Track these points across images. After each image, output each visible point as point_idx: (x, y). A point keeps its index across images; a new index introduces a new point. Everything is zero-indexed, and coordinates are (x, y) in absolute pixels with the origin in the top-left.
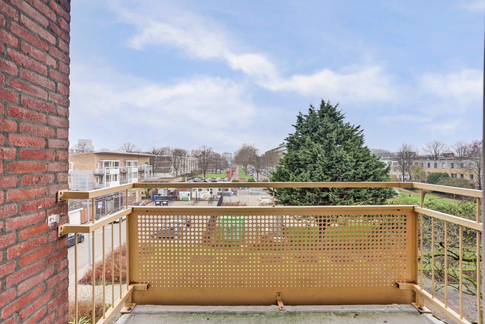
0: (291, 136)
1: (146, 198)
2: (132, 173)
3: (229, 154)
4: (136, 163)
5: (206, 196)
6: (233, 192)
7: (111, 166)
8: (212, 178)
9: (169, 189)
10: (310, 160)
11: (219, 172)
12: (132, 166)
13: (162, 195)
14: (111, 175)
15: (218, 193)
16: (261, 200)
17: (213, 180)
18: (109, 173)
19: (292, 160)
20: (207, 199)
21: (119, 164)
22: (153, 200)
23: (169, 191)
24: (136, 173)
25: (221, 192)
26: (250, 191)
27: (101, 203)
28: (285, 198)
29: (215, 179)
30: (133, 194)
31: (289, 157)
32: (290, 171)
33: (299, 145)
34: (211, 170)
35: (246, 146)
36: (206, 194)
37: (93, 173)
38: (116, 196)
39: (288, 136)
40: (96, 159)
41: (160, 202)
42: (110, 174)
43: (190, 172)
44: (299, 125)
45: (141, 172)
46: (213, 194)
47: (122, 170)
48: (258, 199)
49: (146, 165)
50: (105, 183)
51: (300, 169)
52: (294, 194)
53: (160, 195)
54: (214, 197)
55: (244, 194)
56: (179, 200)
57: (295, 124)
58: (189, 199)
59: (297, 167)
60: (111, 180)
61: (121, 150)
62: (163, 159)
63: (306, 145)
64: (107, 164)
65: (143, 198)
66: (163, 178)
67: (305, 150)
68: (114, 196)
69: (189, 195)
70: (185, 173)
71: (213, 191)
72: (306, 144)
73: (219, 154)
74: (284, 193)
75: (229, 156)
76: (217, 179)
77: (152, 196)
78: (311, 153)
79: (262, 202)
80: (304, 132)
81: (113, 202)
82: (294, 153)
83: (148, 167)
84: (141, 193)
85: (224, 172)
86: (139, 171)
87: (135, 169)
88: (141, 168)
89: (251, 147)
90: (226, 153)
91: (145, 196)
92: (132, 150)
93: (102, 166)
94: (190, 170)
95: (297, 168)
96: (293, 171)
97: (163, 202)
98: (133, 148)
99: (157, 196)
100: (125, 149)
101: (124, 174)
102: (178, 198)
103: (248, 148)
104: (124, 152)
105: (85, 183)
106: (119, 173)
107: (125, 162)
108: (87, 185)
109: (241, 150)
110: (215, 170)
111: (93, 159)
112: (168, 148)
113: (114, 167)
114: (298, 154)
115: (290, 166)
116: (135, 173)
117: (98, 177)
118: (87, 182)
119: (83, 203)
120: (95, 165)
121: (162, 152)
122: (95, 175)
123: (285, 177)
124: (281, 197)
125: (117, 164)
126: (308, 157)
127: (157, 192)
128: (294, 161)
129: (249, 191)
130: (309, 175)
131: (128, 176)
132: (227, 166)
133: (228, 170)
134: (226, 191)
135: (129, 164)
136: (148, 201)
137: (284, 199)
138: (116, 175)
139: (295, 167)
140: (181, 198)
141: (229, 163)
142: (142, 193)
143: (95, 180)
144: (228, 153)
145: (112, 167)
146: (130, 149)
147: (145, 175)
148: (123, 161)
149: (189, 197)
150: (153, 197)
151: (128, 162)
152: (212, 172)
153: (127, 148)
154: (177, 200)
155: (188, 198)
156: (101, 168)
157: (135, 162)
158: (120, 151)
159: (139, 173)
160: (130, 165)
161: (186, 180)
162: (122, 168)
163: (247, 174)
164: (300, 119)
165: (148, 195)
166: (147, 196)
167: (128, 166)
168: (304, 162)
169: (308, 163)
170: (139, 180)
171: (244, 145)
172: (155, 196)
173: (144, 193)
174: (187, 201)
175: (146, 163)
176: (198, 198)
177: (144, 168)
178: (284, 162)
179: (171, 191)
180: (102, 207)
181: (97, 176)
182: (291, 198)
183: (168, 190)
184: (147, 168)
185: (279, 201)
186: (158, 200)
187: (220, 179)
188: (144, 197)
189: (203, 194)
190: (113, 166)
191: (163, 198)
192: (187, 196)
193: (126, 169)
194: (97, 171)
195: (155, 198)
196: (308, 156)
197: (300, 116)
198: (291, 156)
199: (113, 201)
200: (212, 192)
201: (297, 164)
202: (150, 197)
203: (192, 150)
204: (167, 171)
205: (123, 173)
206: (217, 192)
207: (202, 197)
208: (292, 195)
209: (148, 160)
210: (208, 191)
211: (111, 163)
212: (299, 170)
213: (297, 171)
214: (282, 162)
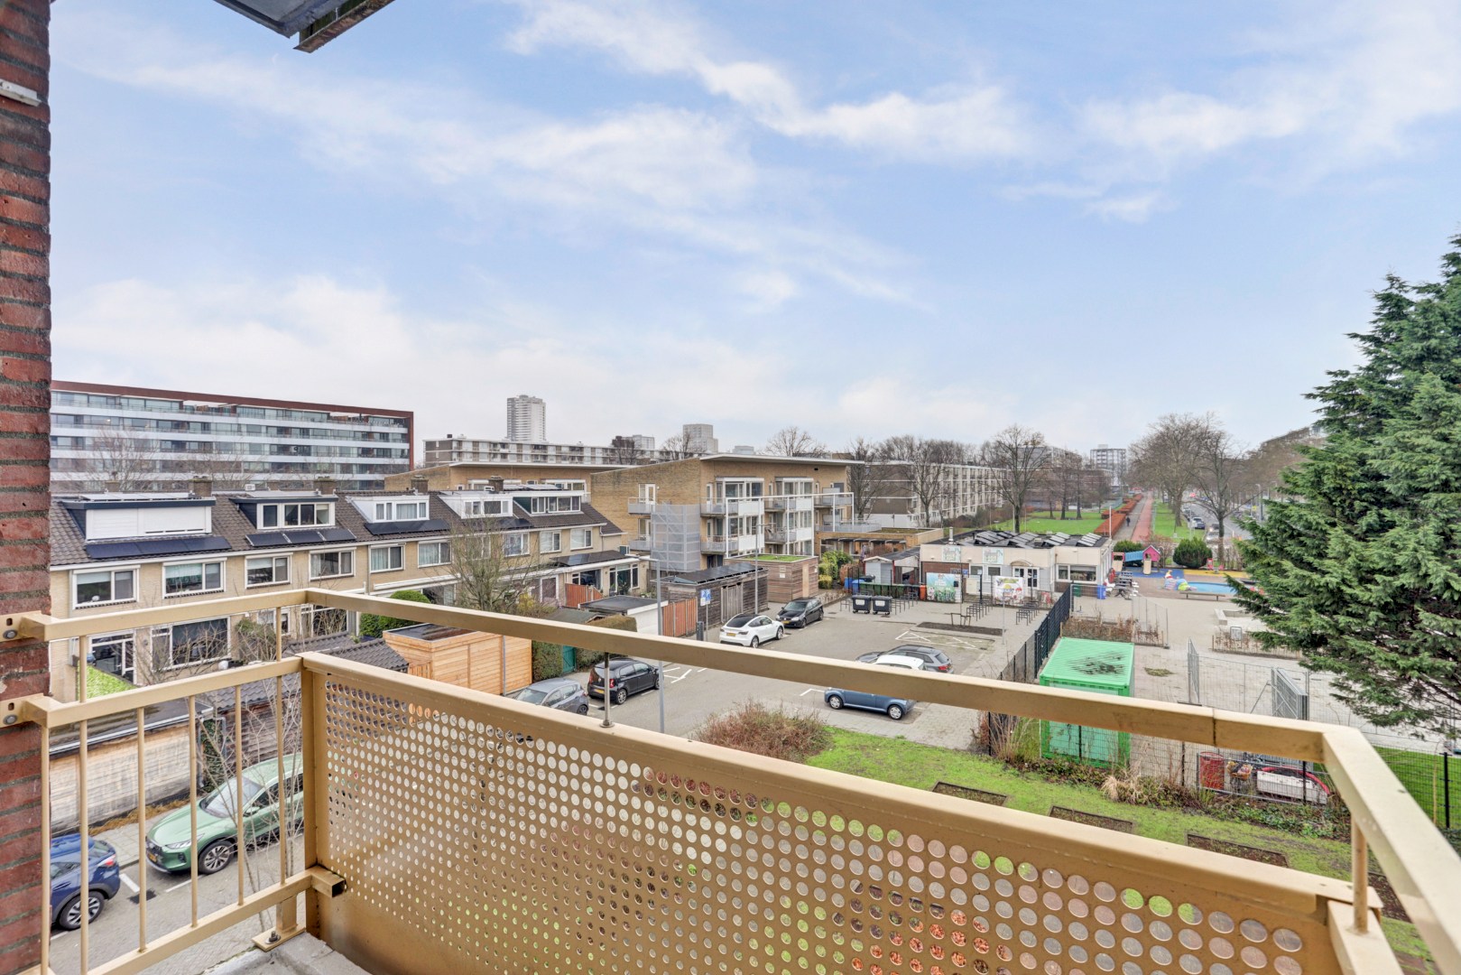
0: (1340, 378)
1: (832, 587)
2: (797, 513)
3: (1115, 453)
4: (808, 486)
5: (1014, 593)
6: (1113, 585)
7: (741, 495)
8: (1041, 535)
9: (897, 563)
10: (1436, 477)
11: (1075, 515)
12: (799, 495)
13: (878, 581)
14: (741, 519)
15: (1056, 583)
16: (1225, 623)
17: (1039, 540)
18: (736, 514)
19: (1342, 474)
20: (1016, 602)
21: (764, 489)
22: (850, 592)
23: (897, 569)
24: (810, 512)
25: (1069, 581)
26: (1185, 585)
27: (708, 592)
28: (1305, 625)
29: (1049, 538)
30: (794, 573)
31: (1328, 464)
32: (1333, 520)
33: (1381, 414)
34: (1047, 506)
35: (1177, 422)
36: (1015, 586)
37: (698, 513)
38: (748, 576)
39: (1328, 381)
40: (706, 477)
41: (868, 601)
42: (740, 515)
43: (973, 514)
44: (1386, 331)
45: (823, 510)
46: (1038, 588)
47: (771, 505)
48: (1215, 616)
49: (837, 492)
50: (727, 539)
51: (1385, 511)
52: (1350, 614)
53: (869, 580)
54: (1040, 597)
55: (1155, 594)
56: (926, 600)
57: (1367, 330)
58: (958, 598)
59: (1371, 503)
60: (741, 532)
61: (773, 448)
62: (886, 471)
63: (1418, 412)
64: (731, 489)
65: (822, 586)
66: (884, 530)
67: (1408, 434)
68: (744, 576)
69: (956, 584)
70: (957, 516)
71: (1038, 577)
72: (1415, 406)
73: (1072, 454)
74: (1300, 607)
75: (1116, 460)
76: (1054, 538)
77: (846, 582)
78: (1445, 445)
79: (1226, 628)
80: (1409, 359)
81: (742, 592)
82: (1353, 447)
83: (840, 496)
84: (816, 571)
85: (1092, 513)
86: (816, 509)
87: (804, 504)
88: (821, 499)
89: (1197, 426)
90: (1104, 451)
91: (829, 579)
92: (802, 448)
93: (719, 494)
94: (976, 505)
95: (1367, 509)
96: (1351, 520)
97: (874, 600)
98: (804, 443)
99: (862, 582)
100: (783, 445)
101: (775, 515)
102: (922, 591)
103: (1186, 430)
104: (782, 455)
105: (680, 538)
106: (762, 512)
107: (778, 483)
108: (685, 543)
109: (1158, 438)
110: (1059, 506)
111: (699, 476)
112: (907, 438)
113: (751, 497)
114: (1370, 451)
115: (1331, 501)
116: (806, 514)
117: (711, 521)
118: (686, 534)
119: (670, 588)
120: (704, 490)
121: (887, 453)
122: (705, 518)
123: (1308, 542)
124: (1287, 619)
125: (756, 489)
126: (1427, 463)
127: (864, 572)
128: (1354, 480)
129: (1177, 585)
130: (1434, 540)
131: (786, 521)
132: (1104, 492)
133: (1110, 506)
134: (1088, 579)
135: (790, 488)
136: (835, 594)
137: (1301, 628)
138: (755, 519)
139: (1357, 503)
140: (931, 592)
141: (1116, 482)
142: (821, 571)
143: (703, 531)
144: (1111, 450)
145: (745, 497)
146: (795, 445)
147: (834, 519)
148: (773, 479)
149: (958, 591)
150: (850, 586)
151: (786, 483)
152: (1048, 513)
153: (788, 445)
154: (920, 599)
155: (953, 595)
156: (719, 500)
157: (806, 484)
158: (770, 454)
159: (816, 514)
160: (791, 492)
161: (951, 539)
162: (771, 498)
163: (1178, 523)
164: (1393, 305)
165: (839, 578)
166: (834, 579)
167: (786, 493)
168: (1404, 483)
169: (1426, 491)
170: (816, 533)
171: (1168, 422)
172: (856, 581)
173: (827, 571)
174: (949, 602)
175: (836, 485)
176: (987, 597)
177: (832, 499)
178: (1300, 483)
179: (905, 571)
180: (709, 602)
181: (709, 521)
182: (1335, 626)
183: (895, 568)
184: (841, 499)
185: (1282, 634)
186: (861, 596)
187: (1067, 536)
188: (826, 582)
189: (1004, 586)
190: (748, 495)
191: (878, 590)
192: (950, 589)
193: (780, 503)
194: (709, 507)
195: (856, 588)
196: (1427, 457)
197: (1395, 292)
198: (1340, 461)
199: (740, 590)
200: (1035, 581)
201: (1367, 490)
202: (842, 584)
203: (982, 443)
204: (902, 508)
205: (775, 513)
206: (1052, 582)
207: (998, 592)
208: (1342, 620)
209: (844, 478)
210: (1022, 575)
211: (741, 486)
212: (1381, 516)
213: (1371, 518)
214: (1296, 485)
